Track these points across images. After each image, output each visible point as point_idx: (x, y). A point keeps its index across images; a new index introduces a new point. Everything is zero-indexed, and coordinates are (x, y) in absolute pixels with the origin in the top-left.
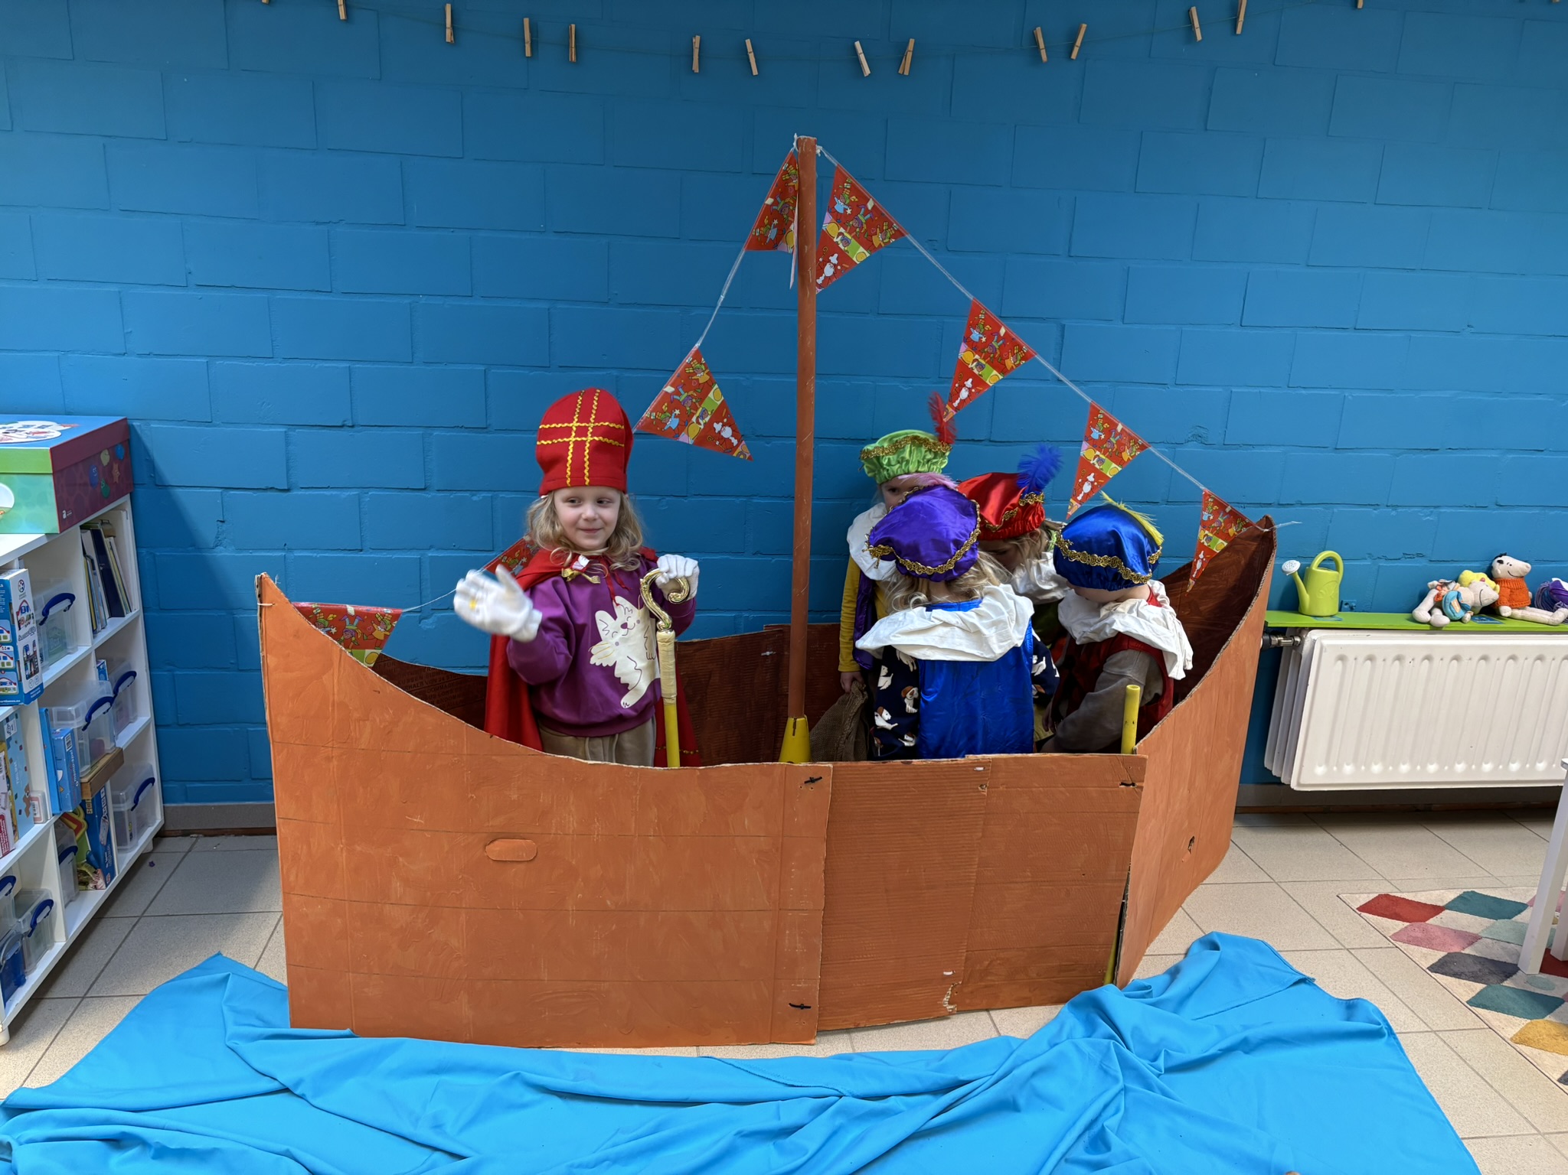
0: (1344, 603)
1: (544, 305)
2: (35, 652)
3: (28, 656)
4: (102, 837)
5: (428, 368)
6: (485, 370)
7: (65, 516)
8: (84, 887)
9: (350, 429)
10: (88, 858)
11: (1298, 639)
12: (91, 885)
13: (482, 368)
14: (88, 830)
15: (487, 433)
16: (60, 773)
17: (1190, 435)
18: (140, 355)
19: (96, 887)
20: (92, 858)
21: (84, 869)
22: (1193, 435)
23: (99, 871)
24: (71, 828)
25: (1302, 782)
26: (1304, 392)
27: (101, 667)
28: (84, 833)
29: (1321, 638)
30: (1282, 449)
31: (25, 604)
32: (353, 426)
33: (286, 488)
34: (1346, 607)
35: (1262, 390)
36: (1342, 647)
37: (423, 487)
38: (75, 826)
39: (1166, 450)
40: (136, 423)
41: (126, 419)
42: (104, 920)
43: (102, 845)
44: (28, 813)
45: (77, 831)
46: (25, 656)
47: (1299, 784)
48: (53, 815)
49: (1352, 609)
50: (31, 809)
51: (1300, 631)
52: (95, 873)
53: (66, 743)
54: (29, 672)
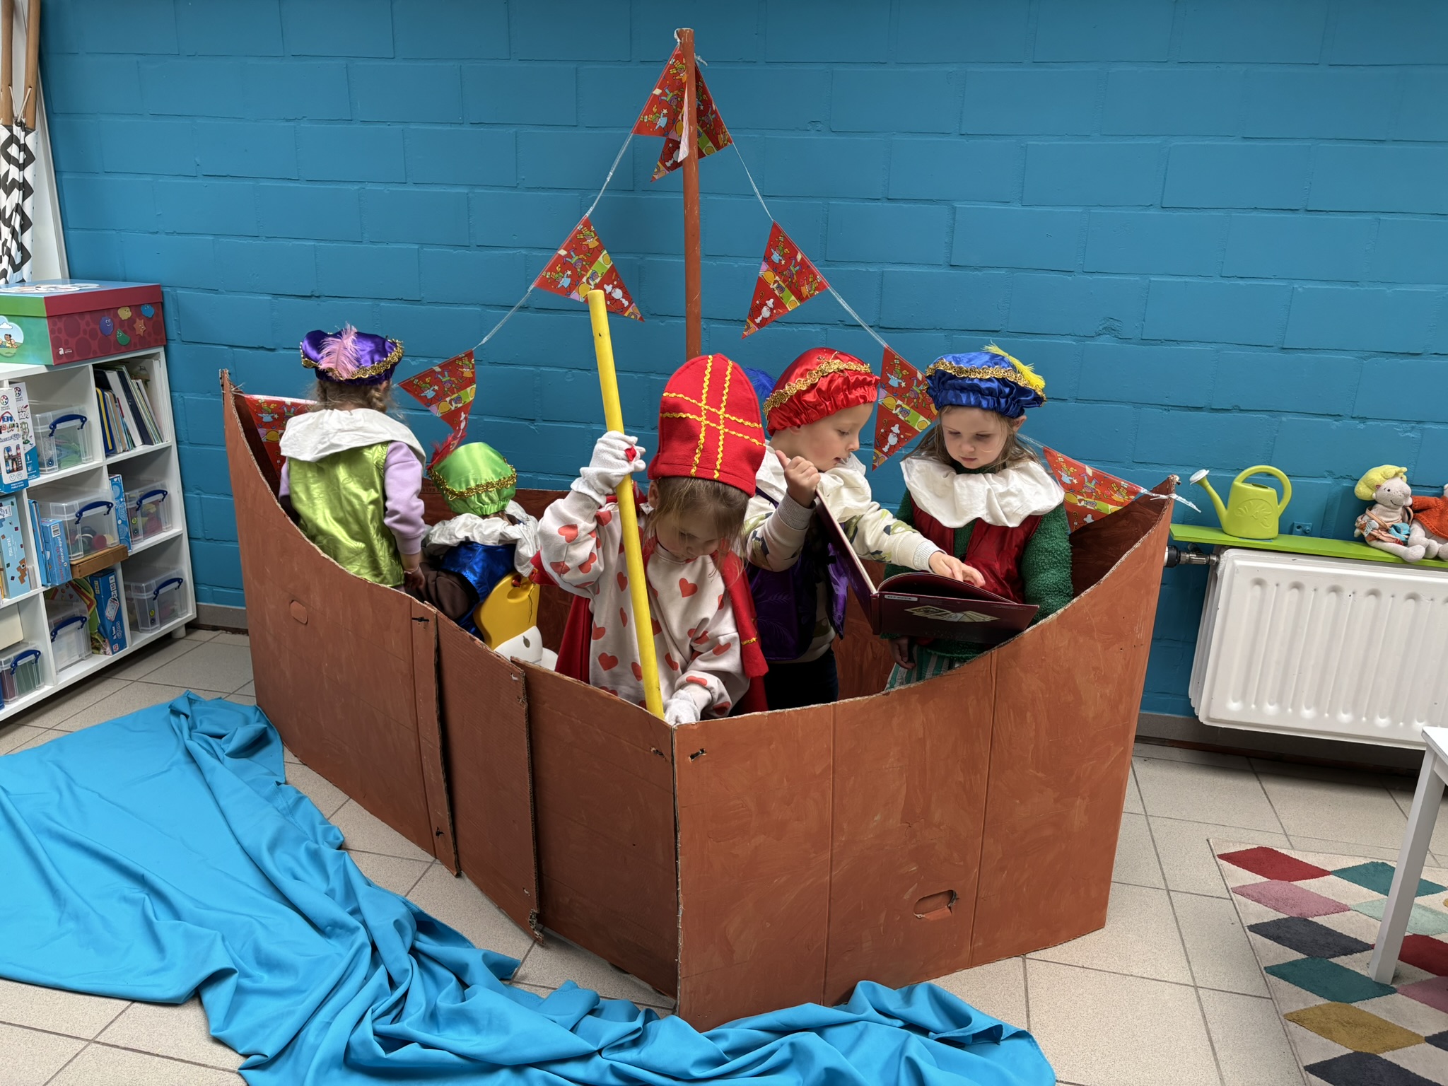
0: (1296, 526)
1: (464, 190)
2: (19, 454)
3: (9, 456)
4: (110, 613)
5: (374, 246)
6: (418, 249)
7: (62, 352)
8: (97, 652)
9: (317, 299)
10: (98, 629)
11: (1215, 559)
12: (102, 651)
14: (97, 606)
15: (421, 304)
16: (48, 553)
17: (1101, 328)
18: (167, 233)
19: (105, 653)
20: (102, 629)
21: (96, 637)
22: (1104, 328)
23: (107, 640)
24: (85, 603)
25: (1212, 716)
26: (1241, 282)
27: (115, 480)
28: (94, 609)
29: (1233, 559)
30: (1214, 346)
31: (7, 415)
32: (318, 297)
33: (272, 347)
34: (1298, 530)
35: (1187, 279)
36: (1258, 569)
38: (88, 603)
39: (1074, 343)
40: (165, 290)
41: (159, 286)
42: (111, 680)
43: (110, 620)
44: (22, 580)
45: (89, 607)
46: (7, 455)
47: (1208, 719)
48: (43, 585)
49: (1305, 533)
50: (26, 578)
51: (1219, 549)
52: (104, 641)
53: (52, 530)
54: (10, 468)
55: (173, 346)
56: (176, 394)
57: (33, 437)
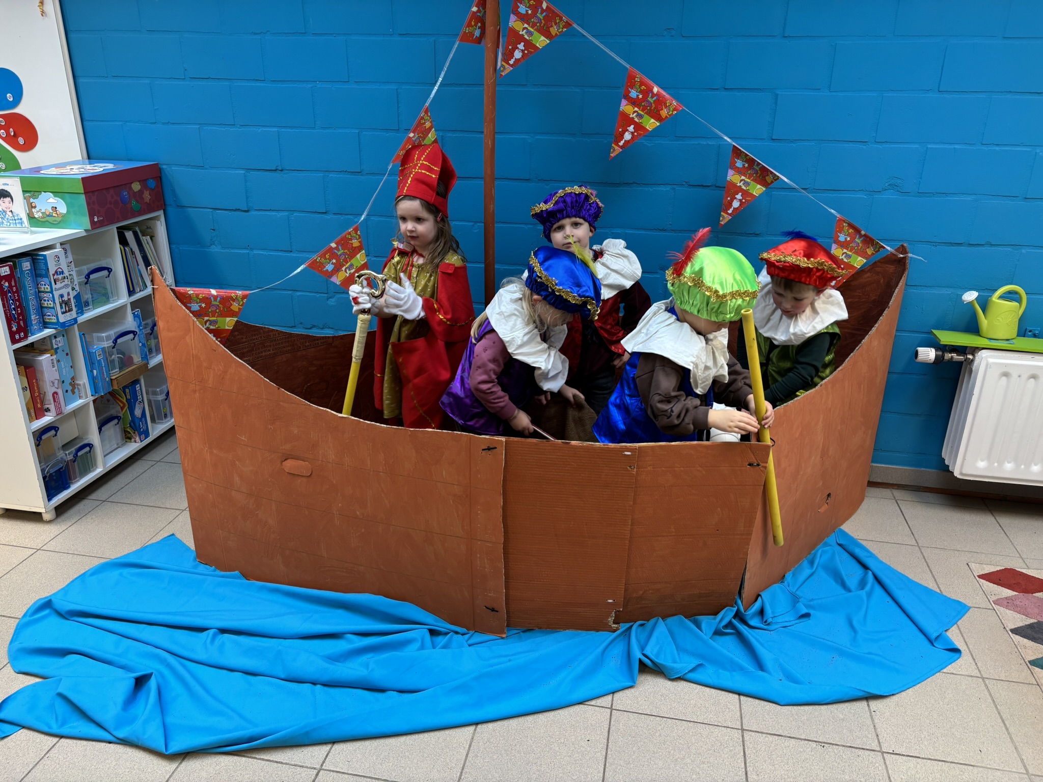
0: (1028, 330)
1: (394, 87)
2: (69, 299)
3: (63, 301)
4: (138, 412)
5: (325, 131)
6: (359, 132)
7: (96, 220)
8: (129, 440)
9: (280, 172)
10: (130, 424)
11: (970, 357)
12: (133, 440)
13: (357, 131)
14: (128, 408)
15: (361, 175)
16: (95, 372)
17: (887, 185)
18: (163, 123)
19: (135, 442)
20: (132, 424)
21: (129, 430)
22: (890, 185)
23: (136, 432)
24: (120, 406)
25: (964, 472)
26: (997, 148)
27: (136, 313)
28: (126, 410)
29: (987, 357)
30: (974, 197)
31: (60, 270)
32: (282, 170)
33: (246, 209)
34: (1030, 333)
35: (956, 146)
36: (1006, 365)
37: (325, 212)
38: (122, 405)
39: (865, 197)
40: (164, 167)
41: (157, 164)
42: (140, 460)
43: (138, 418)
44: (73, 393)
45: (122, 408)
46: (61, 300)
47: (961, 474)
48: (92, 395)
49: (1035, 336)
50: (76, 390)
51: (974, 350)
52: (134, 433)
53: (97, 354)
54: (64, 310)
55: (170, 210)
56: (173, 246)
57: (77, 285)
